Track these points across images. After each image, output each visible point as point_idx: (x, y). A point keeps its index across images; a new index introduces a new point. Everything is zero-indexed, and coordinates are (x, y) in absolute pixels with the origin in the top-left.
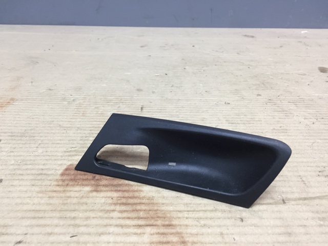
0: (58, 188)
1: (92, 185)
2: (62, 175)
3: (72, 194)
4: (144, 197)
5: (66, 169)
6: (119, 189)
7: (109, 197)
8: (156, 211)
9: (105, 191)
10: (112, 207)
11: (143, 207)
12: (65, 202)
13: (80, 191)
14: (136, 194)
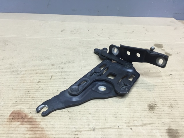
0: (7, 123)
1: (21, 121)
2: (10, 116)
3: (12, 126)
4: (40, 127)
5: (12, 113)
6: (31, 123)
7: (26, 127)
8: (43, 134)
9: (25, 124)
10: (27, 132)
11: (39, 132)
12: (9, 129)
13: (16, 124)
14: (37, 126)
